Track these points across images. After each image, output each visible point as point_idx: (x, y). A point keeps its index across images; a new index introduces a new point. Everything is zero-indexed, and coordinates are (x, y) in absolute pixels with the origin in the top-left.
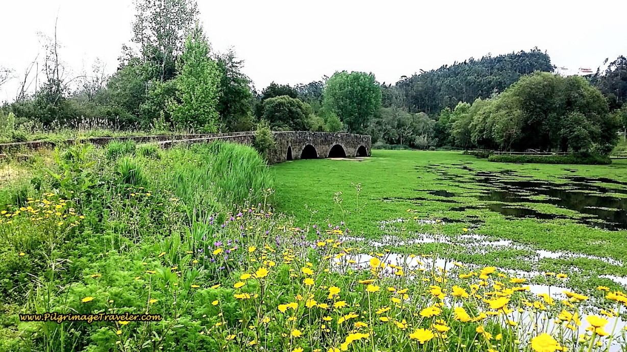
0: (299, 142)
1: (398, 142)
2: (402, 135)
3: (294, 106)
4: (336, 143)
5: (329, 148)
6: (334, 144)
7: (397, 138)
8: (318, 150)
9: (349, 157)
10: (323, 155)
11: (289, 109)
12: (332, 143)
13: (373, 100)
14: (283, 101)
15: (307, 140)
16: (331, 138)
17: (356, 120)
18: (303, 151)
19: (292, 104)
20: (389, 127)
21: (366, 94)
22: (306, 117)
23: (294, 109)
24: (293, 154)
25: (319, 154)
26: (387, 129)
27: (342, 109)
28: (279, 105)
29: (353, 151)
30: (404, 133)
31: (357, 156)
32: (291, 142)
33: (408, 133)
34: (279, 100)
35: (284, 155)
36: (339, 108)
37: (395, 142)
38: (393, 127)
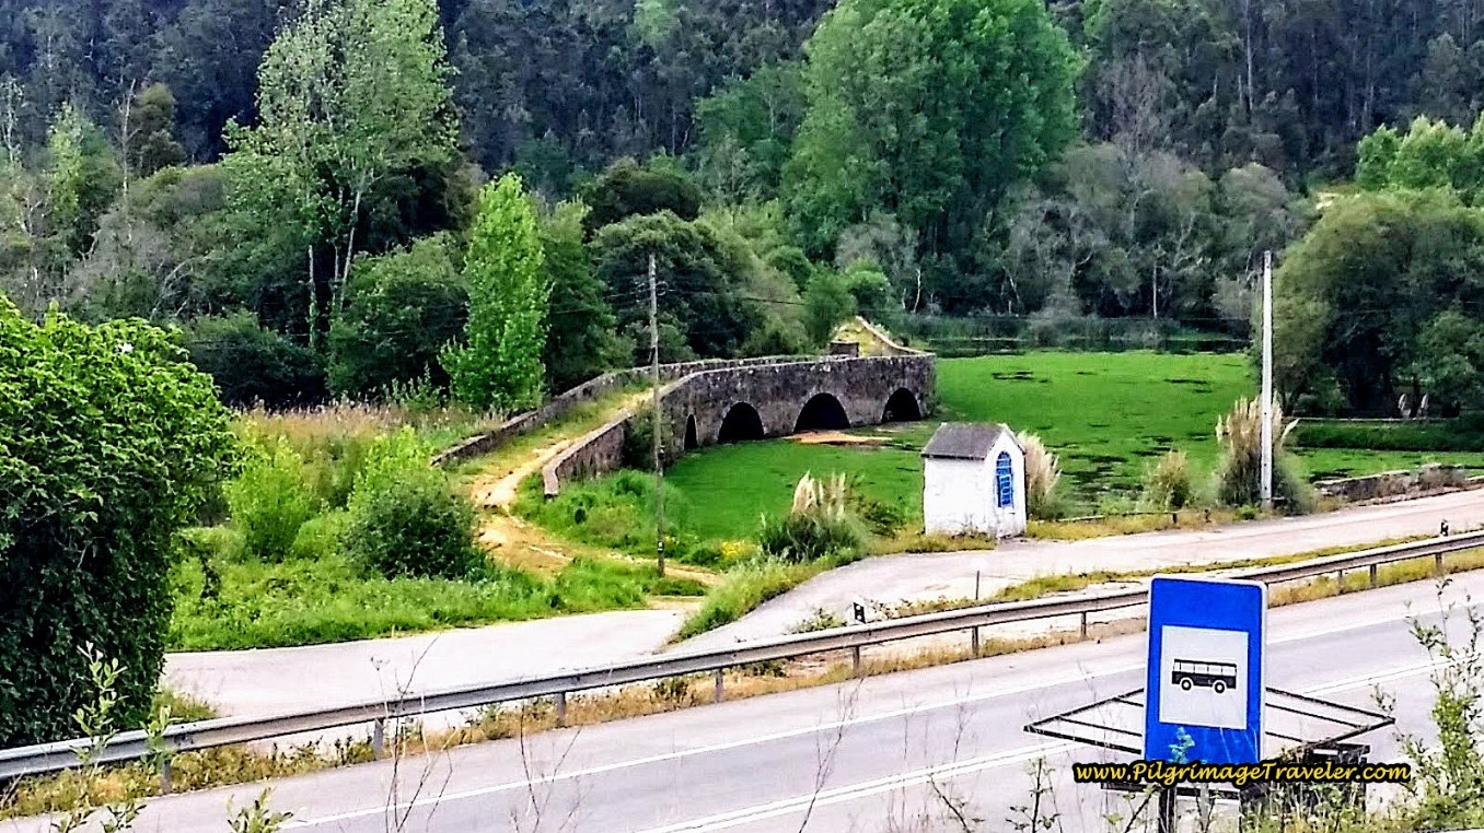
0: (716, 400)
1: (1139, 306)
2: (1159, 270)
3: (691, 249)
4: (818, 389)
5: (795, 408)
6: (813, 392)
7: (1131, 289)
8: (768, 416)
9: (859, 427)
10: (778, 427)
11: (677, 261)
12: (805, 393)
13: (1031, 113)
14: (657, 234)
15: (736, 391)
16: (804, 378)
17: (959, 203)
18: (724, 420)
19: (685, 242)
20: (1098, 240)
21: (998, 86)
22: (734, 280)
23: (691, 259)
24: (701, 430)
25: (767, 426)
26: (1088, 250)
27: (893, 157)
28: (646, 248)
29: (871, 407)
30: (1164, 262)
31: (885, 422)
32: (694, 404)
33: (1184, 264)
34: (644, 234)
35: (678, 442)
36: (881, 151)
37: (1126, 306)
38: (1116, 237)
